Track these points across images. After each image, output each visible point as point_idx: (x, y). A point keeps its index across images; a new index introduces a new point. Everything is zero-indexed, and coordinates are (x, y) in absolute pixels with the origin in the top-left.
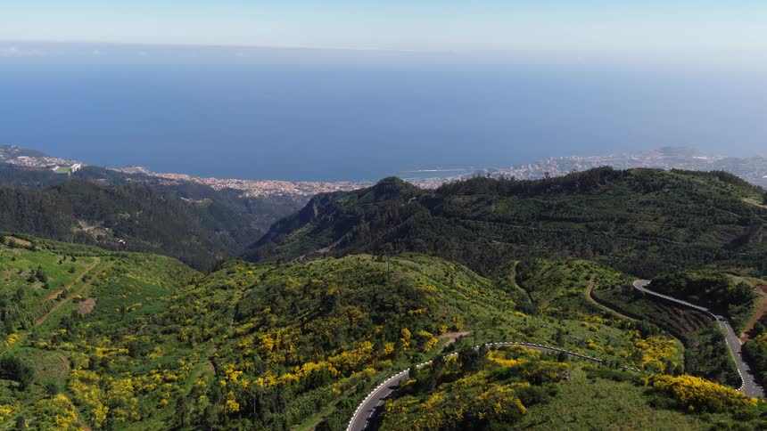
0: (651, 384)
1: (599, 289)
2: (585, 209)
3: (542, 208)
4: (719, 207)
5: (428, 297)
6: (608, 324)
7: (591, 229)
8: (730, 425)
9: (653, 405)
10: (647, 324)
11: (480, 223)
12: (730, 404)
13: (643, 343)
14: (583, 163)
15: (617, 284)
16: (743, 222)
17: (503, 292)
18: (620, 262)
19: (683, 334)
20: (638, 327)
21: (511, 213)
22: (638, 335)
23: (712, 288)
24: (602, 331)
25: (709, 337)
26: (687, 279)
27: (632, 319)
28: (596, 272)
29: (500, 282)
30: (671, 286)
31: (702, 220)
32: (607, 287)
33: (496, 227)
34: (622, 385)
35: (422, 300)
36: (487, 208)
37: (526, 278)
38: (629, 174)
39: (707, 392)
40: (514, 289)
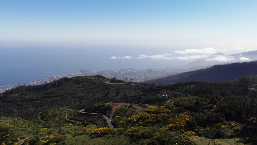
0: (91, 133)
1: (70, 115)
2: (60, 92)
3: (46, 94)
4: (100, 85)
5: (10, 129)
6: (74, 125)
7: (63, 98)
8: (111, 136)
9: (92, 138)
10: (85, 122)
11: (23, 103)
12: (110, 131)
13: (85, 128)
14: (56, 78)
15: (75, 112)
16: (106, 89)
17: (37, 124)
18: (74, 107)
19: (96, 123)
20: (83, 124)
21: (35, 97)
22: (83, 126)
23: (101, 108)
24: (73, 127)
25: (103, 121)
26: (94, 107)
27: (81, 122)
28: (68, 110)
29: (35, 121)
30: (91, 109)
31: (96, 90)
32: (72, 114)
33: (30, 103)
34: (83, 136)
35: (8, 131)
36: (25, 97)
37: (44, 117)
38: (73, 79)
39: (105, 130)
40: (41, 122)
